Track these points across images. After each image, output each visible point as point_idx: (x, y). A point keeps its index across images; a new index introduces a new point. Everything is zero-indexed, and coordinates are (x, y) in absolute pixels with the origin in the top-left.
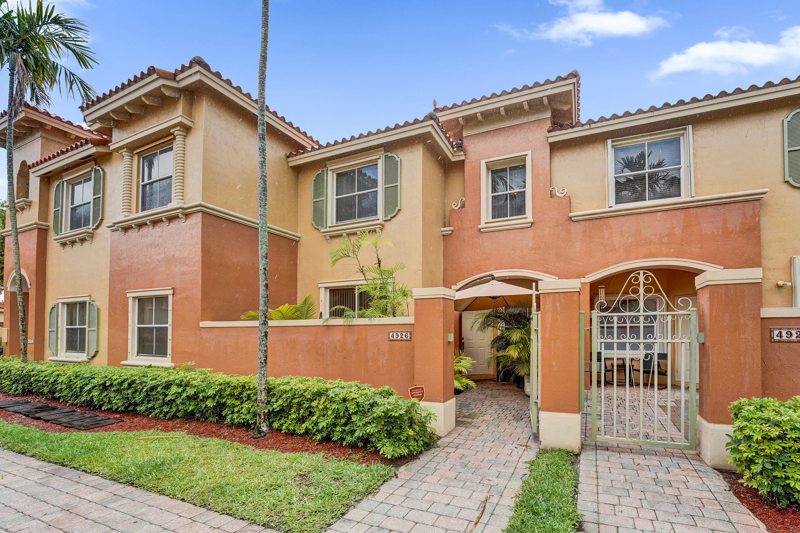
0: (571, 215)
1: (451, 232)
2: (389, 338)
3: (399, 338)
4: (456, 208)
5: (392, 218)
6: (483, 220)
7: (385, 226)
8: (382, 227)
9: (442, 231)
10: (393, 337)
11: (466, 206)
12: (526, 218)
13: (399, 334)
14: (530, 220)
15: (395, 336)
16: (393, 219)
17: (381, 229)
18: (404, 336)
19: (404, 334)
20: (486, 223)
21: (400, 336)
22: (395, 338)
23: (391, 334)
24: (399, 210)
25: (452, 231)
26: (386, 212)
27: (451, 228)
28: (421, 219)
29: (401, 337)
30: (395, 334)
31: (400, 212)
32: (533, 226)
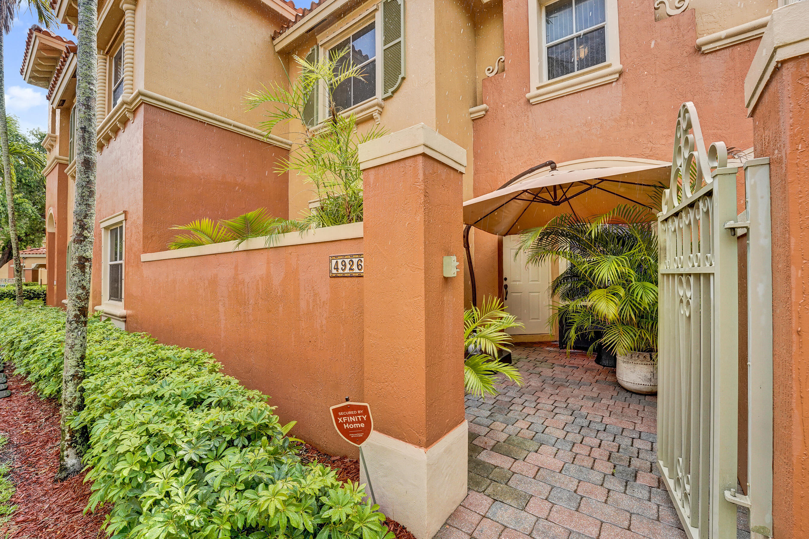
0: (699, 41)
1: (484, 113)
2: (330, 271)
3: (347, 271)
4: (491, 75)
5: (393, 93)
6: (534, 83)
7: (385, 108)
8: (381, 110)
9: (471, 114)
10: (337, 269)
11: (506, 69)
12: (609, 66)
13: (347, 261)
14: (617, 66)
15: (340, 266)
16: (396, 95)
17: (380, 113)
18: (355, 267)
19: (355, 260)
20: (538, 88)
21: (348, 266)
22: (340, 271)
23: (334, 262)
24: (403, 79)
25: (487, 111)
26: (386, 87)
27: (484, 106)
28: (434, 85)
29: (350, 269)
30: (340, 261)
31: (405, 81)
32: (621, 79)
